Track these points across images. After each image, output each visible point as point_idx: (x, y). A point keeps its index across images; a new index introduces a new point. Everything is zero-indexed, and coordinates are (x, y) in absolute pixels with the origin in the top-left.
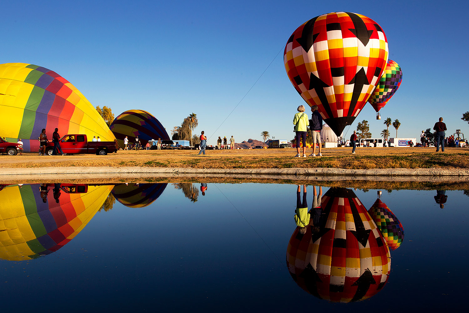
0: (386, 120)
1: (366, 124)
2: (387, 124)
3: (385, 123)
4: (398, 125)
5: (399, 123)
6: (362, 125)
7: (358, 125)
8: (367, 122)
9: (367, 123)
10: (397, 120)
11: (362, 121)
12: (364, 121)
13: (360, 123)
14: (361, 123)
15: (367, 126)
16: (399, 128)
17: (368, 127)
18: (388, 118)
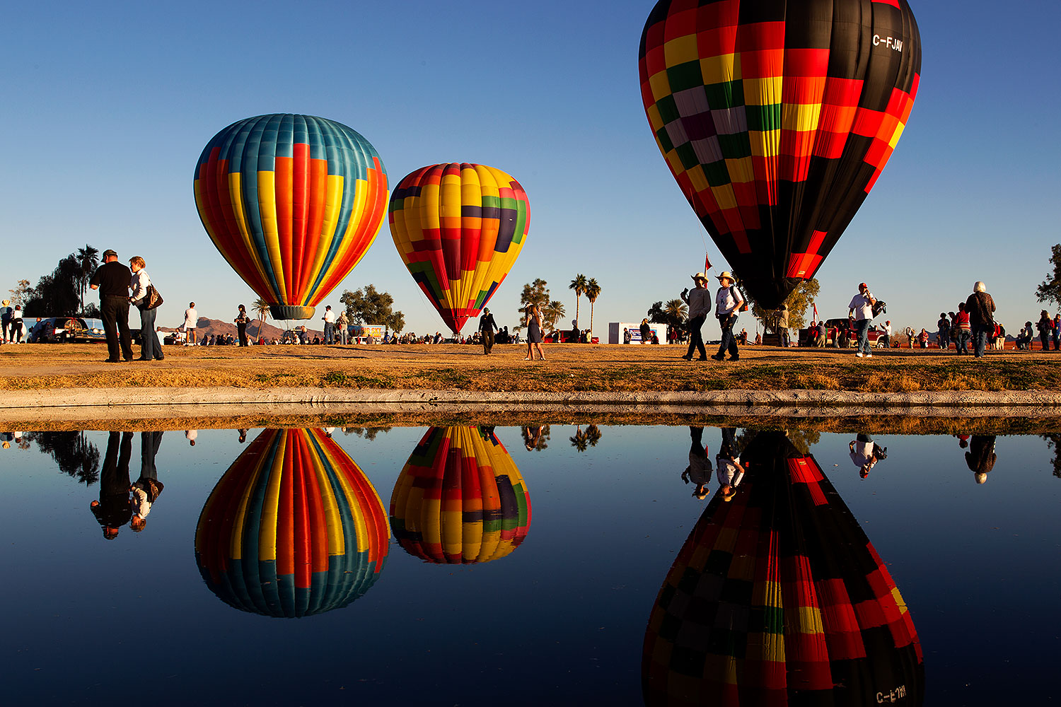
0: (575, 279)
1: (543, 289)
2: (576, 289)
3: (572, 286)
4: (595, 293)
5: (597, 287)
6: (533, 289)
7: (524, 289)
8: (544, 283)
9: (544, 286)
10: (593, 280)
11: (534, 281)
12: (538, 280)
13: (528, 285)
14: (532, 286)
15: (544, 293)
16: (598, 298)
17: (548, 296)
18: (580, 275)
